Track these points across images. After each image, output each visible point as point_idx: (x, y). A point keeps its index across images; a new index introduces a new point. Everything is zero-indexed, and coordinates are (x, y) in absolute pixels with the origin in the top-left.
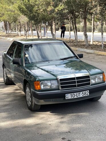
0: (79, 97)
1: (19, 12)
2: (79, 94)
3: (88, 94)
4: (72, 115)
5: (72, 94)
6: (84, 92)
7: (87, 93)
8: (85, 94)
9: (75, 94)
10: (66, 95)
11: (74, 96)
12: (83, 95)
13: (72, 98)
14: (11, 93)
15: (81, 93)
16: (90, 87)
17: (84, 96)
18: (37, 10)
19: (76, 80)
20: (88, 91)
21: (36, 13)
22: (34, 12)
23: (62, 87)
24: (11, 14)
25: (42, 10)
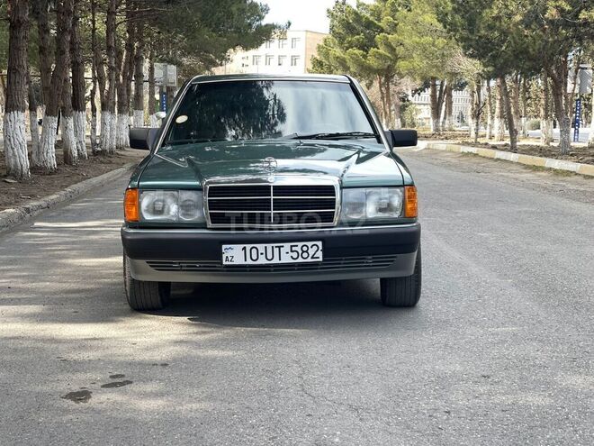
0: (276, 261)
2: (276, 250)
3: (320, 254)
5: (248, 247)
6: (300, 244)
7: (315, 252)
8: (305, 255)
9: (261, 247)
10: (224, 247)
11: (254, 257)
12: (295, 255)
13: (249, 262)
15: (287, 246)
16: (334, 229)
17: (300, 260)
19: (272, 197)
20: (320, 244)
23: (215, 218)
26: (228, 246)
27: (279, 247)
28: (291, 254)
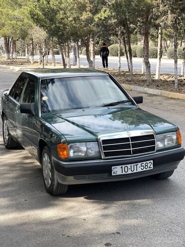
0: (135, 171)
1: (31, 22)
2: (135, 166)
3: (152, 166)
4: (124, 204)
5: (123, 166)
6: (145, 163)
7: (150, 165)
8: (146, 167)
9: (129, 166)
10: (113, 167)
11: (126, 171)
12: (142, 168)
13: (124, 173)
14: (17, 164)
15: (139, 164)
16: (155, 154)
17: (145, 169)
18: (63, 19)
19: (131, 142)
20: (152, 161)
21: (60, 23)
22: (57, 22)
23: (106, 155)
24: (17, 25)
25: (71, 19)
26: (114, 167)
27: (136, 165)
28: (141, 167)
